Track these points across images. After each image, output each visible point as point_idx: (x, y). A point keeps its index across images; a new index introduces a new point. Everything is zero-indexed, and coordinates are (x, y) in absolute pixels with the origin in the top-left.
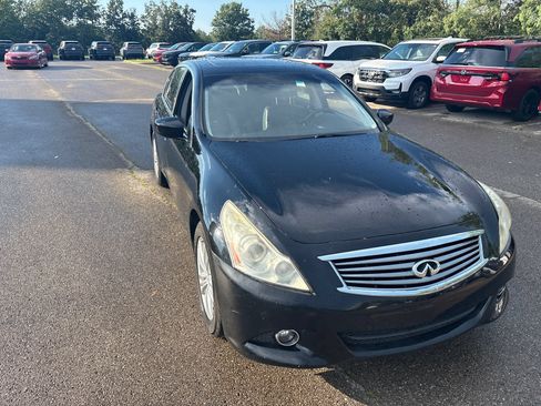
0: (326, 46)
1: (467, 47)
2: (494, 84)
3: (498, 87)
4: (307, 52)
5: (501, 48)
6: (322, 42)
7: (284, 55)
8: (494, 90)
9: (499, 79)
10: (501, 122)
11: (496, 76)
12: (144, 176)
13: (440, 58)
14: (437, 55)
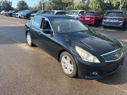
0: (54, 12)
1: (86, 12)
2: (92, 20)
3: (93, 20)
4: (50, 13)
5: (93, 12)
6: (53, 11)
7: (42, 14)
9: (93, 19)
10: (94, 27)
11: (92, 18)
13: (80, 14)
14: (79, 14)
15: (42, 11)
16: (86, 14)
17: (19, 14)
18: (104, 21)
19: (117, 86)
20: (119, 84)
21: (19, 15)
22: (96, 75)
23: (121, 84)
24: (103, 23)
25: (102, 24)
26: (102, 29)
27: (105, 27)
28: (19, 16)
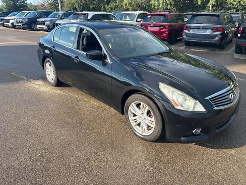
0: (88, 14)
1: (151, 15)
2: (164, 30)
3: (165, 31)
6: (84, 12)
7: (61, 18)
8: (164, 32)
9: (166, 28)
11: (164, 27)
12: (40, 82)
13: (139, 20)
14: (137, 18)
15: (61, 13)
16: (150, 20)
17: (12, 19)
18: (187, 32)
19: (232, 151)
20: (234, 147)
21: (11, 21)
22: (198, 135)
23: (239, 147)
24: (185, 36)
25: (183, 38)
26: (182, 48)
27: (188, 44)
28: (12, 24)
